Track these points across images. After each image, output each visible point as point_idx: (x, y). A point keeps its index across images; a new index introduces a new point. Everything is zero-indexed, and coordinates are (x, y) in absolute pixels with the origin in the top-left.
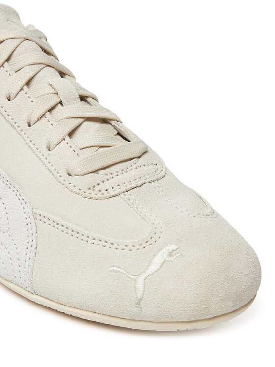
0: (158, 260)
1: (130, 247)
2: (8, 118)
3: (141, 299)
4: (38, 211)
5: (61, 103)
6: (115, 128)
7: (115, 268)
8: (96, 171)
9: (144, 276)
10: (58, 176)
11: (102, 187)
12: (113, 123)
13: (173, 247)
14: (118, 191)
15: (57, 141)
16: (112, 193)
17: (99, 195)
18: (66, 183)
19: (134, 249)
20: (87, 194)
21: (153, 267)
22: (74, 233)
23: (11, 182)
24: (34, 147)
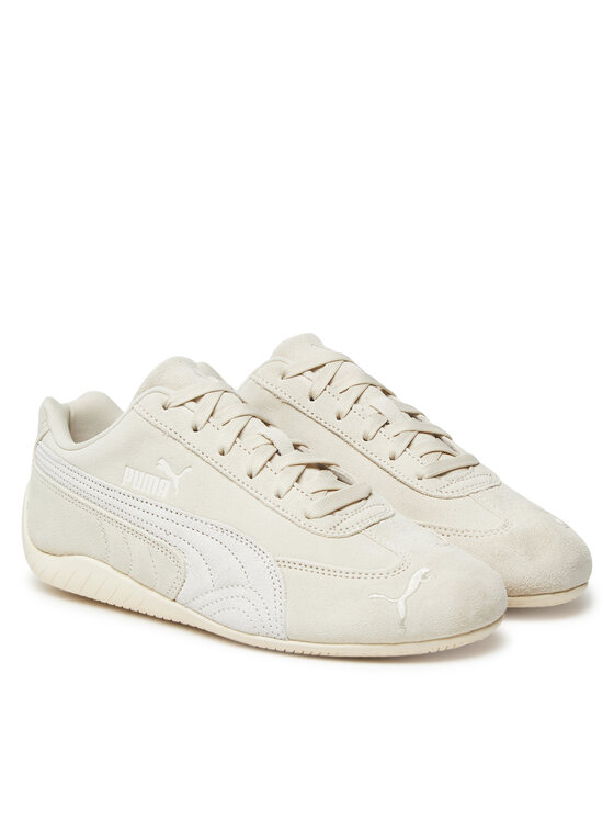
0: (413, 584)
1: (385, 575)
2: (225, 472)
3: (403, 621)
4: (281, 558)
5: (277, 452)
6: (334, 473)
7: (375, 596)
8: (332, 513)
9: (404, 596)
10: (296, 521)
11: (342, 526)
12: (332, 468)
13: (424, 570)
14: (358, 529)
15: (286, 489)
16: (353, 531)
17: (342, 534)
18: (307, 526)
19: (390, 576)
20: (330, 534)
21: (411, 589)
22: (308, 568)
23: (242, 535)
24: (262, 498)
